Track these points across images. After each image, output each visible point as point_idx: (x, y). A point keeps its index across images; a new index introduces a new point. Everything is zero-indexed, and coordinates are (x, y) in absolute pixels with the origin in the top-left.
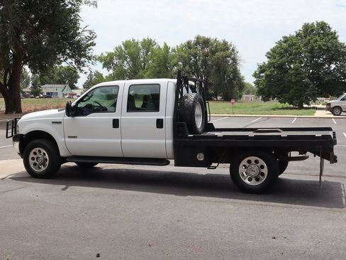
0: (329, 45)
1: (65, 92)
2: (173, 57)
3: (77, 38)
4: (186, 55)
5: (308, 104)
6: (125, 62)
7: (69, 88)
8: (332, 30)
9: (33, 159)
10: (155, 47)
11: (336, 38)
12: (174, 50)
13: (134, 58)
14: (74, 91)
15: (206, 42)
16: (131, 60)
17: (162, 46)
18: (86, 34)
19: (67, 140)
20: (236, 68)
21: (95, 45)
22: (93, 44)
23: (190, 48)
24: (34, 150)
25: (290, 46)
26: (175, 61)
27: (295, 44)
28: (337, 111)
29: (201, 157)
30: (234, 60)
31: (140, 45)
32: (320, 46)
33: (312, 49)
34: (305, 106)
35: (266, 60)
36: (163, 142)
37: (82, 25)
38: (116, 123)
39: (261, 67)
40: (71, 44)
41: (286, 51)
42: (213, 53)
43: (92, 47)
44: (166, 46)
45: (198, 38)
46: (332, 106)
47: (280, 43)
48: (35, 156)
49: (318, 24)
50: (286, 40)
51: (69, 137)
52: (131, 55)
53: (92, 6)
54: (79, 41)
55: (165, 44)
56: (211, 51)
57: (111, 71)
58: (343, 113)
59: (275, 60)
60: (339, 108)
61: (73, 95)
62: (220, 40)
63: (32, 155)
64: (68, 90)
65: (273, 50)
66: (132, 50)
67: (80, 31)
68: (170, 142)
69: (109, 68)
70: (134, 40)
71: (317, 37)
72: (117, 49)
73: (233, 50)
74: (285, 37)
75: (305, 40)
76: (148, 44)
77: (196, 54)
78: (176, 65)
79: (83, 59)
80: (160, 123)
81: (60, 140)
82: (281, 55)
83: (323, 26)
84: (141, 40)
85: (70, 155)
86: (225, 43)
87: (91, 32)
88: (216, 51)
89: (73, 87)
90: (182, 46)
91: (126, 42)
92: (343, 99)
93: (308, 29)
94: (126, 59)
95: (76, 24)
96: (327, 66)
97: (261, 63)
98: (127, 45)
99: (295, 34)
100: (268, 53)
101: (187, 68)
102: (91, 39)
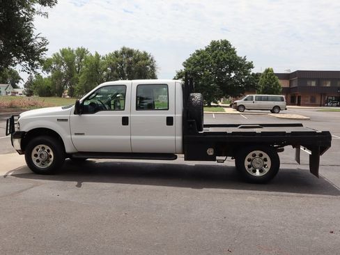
0: (231, 57)
1: (7, 91)
2: (103, 64)
3: (31, 44)
4: (114, 62)
5: (216, 103)
6: (62, 67)
7: (11, 88)
8: (232, 47)
9: (36, 155)
10: (87, 55)
11: (235, 53)
12: (103, 58)
13: (70, 64)
14: (16, 90)
15: (130, 53)
16: (67, 65)
17: (94, 54)
18: (39, 40)
19: (74, 136)
20: (154, 74)
21: (47, 50)
22: (45, 50)
23: (117, 57)
24: (37, 147)
25: (202, 58)
26: (105, 66)
27: (206, 57)
28: (242, 109)
29: (210, 152)
30: (153, 67)
31: (75, 53)
32: (224, 59)
33: (219, 60)
34: (212, 104)
35: (183, 68)
36: (173, 138)
37: (35, 33)
38: (125, 121)
39: (179, 74)
40: (25, 49)
41: (199, 62)
42: (136, 61)
43: (44, 52)
44: (97, 55)
45: (123, 49)
46: (238, 105)
47: (194, 55)
48: (38, 153)
49: (222, 41)
50: (199, 53)
51: (76, 134)
52: (67, 60)
53: (43, 16)
54: (33, 46)
55: (96, 53)
56: (135, 60)
57: (50, 74)
58: (246, 110)
59: (191, 69)
60: (243, 106)
61: (15, 93)
62: (141, 51)
63: (34, 152)
64: (10, 89)
65: (189, 61)
66: (69, 56)
67: (33, 37)
68: (179, 138)
69: (48, 71)
70: (69, 49)
71: (222, 52)
72: (54, 55)
73: (152, 60)
74: (197, 51)
75: (214, 54)
76: (82, 52)
77: (122, 61)
78: (106, 70)
79: (36, 62)
80: (170, 121)
81: (66, 137)
82: (195, 65)
83: (226, 43)
84: (75, 49)
85: (76, 151)
86: (145, 54)
87: (43, 39)
88: (139, 60)
89: (15, 87)
90: (111, 55)
91: (63, 49)
92: (246, 100)
93: (214, 45)
94: (63, 64)
95: (29, 31)
96: (227, 74)
97: (179, 70)
98: (64, 52)
99: (205, 49)
100: (184, 63)
101: (115, 73)
102: (44, 45)
